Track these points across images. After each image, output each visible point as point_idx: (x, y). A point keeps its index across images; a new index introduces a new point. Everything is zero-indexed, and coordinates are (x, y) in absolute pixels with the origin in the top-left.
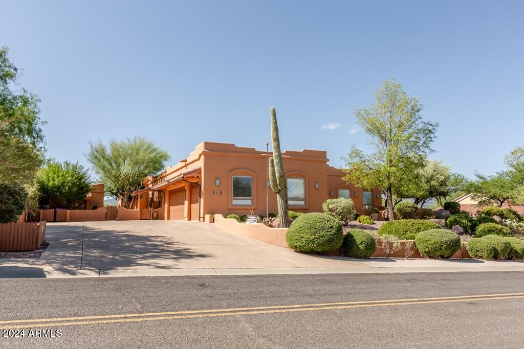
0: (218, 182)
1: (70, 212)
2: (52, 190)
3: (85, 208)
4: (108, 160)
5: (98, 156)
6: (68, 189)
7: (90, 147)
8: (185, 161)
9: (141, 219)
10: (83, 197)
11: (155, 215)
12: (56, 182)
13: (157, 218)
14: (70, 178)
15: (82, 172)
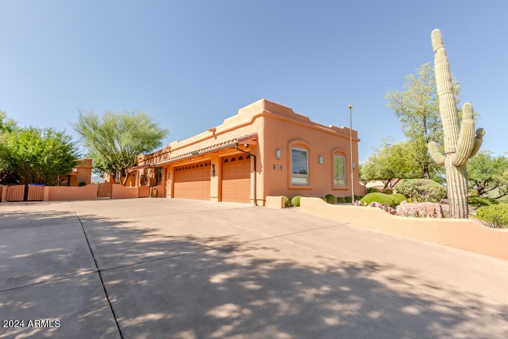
0: (279, 153)
1: (50, 190)
2: (22, 160)
3: (68, 185)
4: (101, 131)
5: (89, 127)
6: (47, 160)
7: (79, 114)
8: (214, 131)
9: (139, 197)
10: (68, 171)
11: (155, 192)
12: (30, 151)
13: (156, 196)
14: (51, 147)
15: (69, 143)
